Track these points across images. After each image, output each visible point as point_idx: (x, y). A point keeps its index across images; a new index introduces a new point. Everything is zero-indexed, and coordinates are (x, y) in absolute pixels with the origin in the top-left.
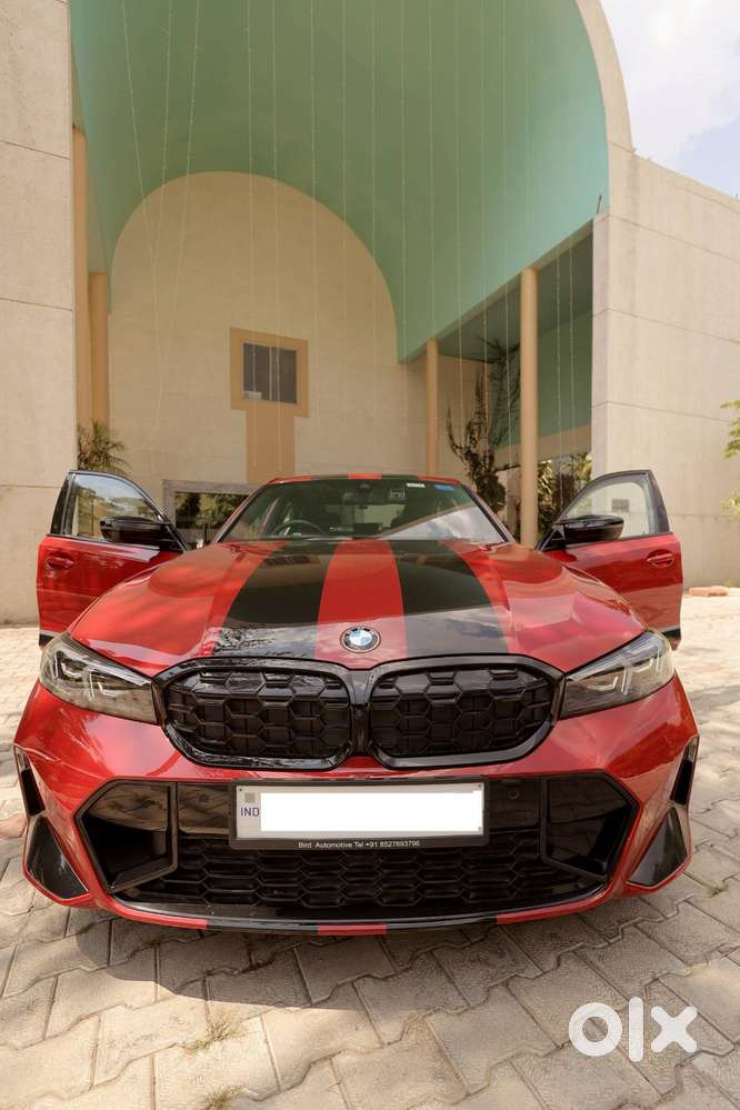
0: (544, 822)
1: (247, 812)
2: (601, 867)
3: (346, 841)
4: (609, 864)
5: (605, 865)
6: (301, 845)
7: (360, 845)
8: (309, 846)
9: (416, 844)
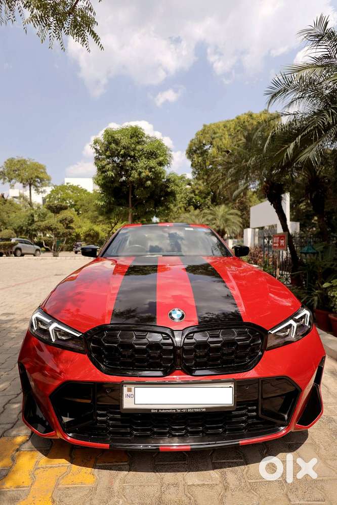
0: (260, 399)
1: (128, 396)
2: (284, 418)
3: (173, 409)
4: (288, 416)
5: (286, 416)
6: (152, 411)
7: (179, 411)
8: (156, 411)
9: (204, 410)
